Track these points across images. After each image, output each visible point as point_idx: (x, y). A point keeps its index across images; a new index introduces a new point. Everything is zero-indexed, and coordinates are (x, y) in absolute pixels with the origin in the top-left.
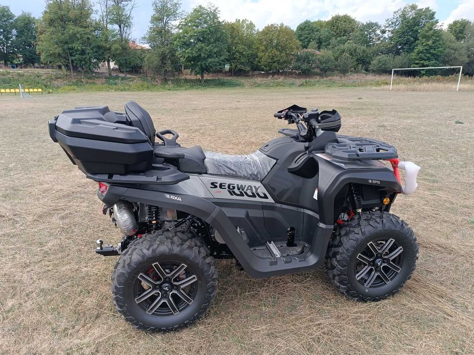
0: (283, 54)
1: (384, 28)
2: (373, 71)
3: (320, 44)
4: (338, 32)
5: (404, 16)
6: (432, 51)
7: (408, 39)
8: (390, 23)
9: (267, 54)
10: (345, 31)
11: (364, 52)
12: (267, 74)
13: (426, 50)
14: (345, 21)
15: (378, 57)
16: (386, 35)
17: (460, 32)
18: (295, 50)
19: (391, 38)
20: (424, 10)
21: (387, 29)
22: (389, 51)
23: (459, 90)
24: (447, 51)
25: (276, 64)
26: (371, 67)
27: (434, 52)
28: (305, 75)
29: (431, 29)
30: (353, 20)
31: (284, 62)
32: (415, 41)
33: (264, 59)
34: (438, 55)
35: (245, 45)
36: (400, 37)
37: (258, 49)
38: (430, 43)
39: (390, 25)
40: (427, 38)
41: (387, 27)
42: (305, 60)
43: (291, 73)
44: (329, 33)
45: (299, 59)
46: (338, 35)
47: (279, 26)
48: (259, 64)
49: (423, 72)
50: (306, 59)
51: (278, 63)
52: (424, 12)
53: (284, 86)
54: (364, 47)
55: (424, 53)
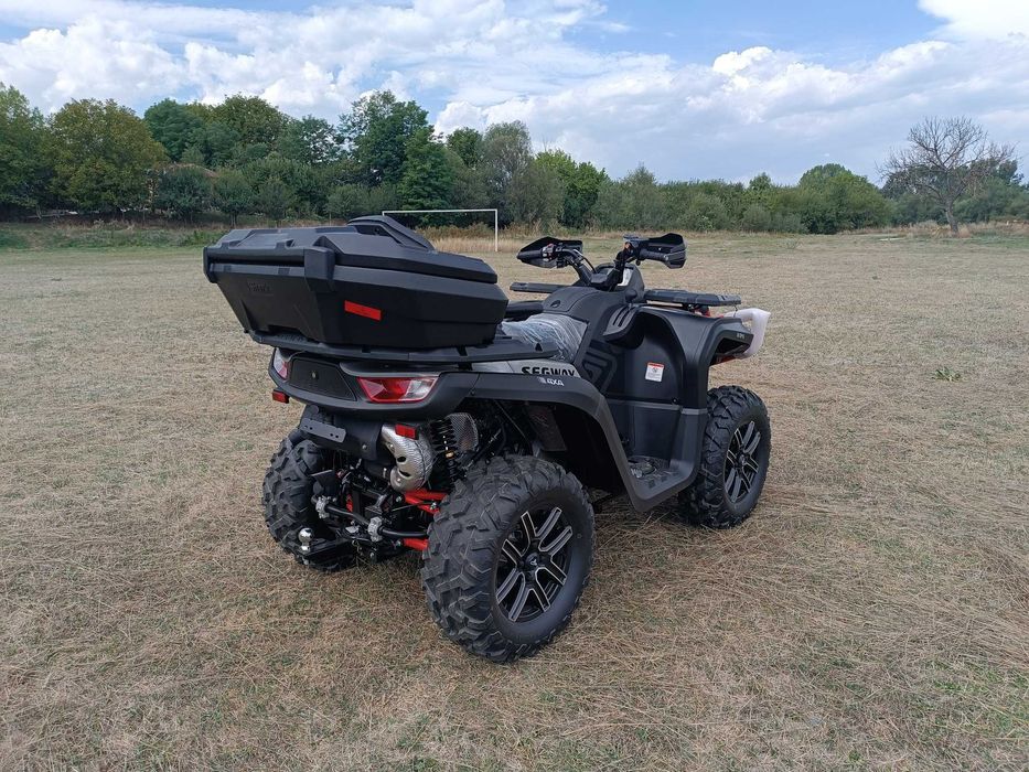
0: (124, 172)
1: (339, 132)
2: (335, 216)
3: (209, 155)
4: (245, 131)
5: (372, 110)
6: (432, 181)
7: (390, 156)
8: (350, 123)
9: (82, 168)
10: (261, 132)
11: (310, 176)
12: (87, 217)
13: (423, 179)
14: (256, 111)
15: (339, 189)
16: (346, 146)
17: (468, 152)
18: (156, 164)
19: (355, 153)
20: (406, 105)
21: (346, 135)
22: (357, 178)
23: (499, 250)
24: (457, 182)
25: (109, 195)
26: (329, 208)
27: (437, 183)
28: (189, 219)
29: (425, 142)
30: (273, 110)
31: (133, 190)
32: (402, 161)
33: (75, 181)
34: (443, 190)
35: (12, 144)
36: (373, 152)
37: (53, 155)
38: (428, 166)
39: (349, 128)
40: (423, 157)
41: (346, 131)
42: (183, 188)
43: (152, 217)
44: (227, 133)
45: (166, 184)
46: (245, 139)
47: (105, 104)
48: (62, 192)
49: (425, 219)
50: (186, 185)
51: (116, 193)
52: (407, 109)
53: (141, 244)
54: (307, 167)
55: (420, 184)
